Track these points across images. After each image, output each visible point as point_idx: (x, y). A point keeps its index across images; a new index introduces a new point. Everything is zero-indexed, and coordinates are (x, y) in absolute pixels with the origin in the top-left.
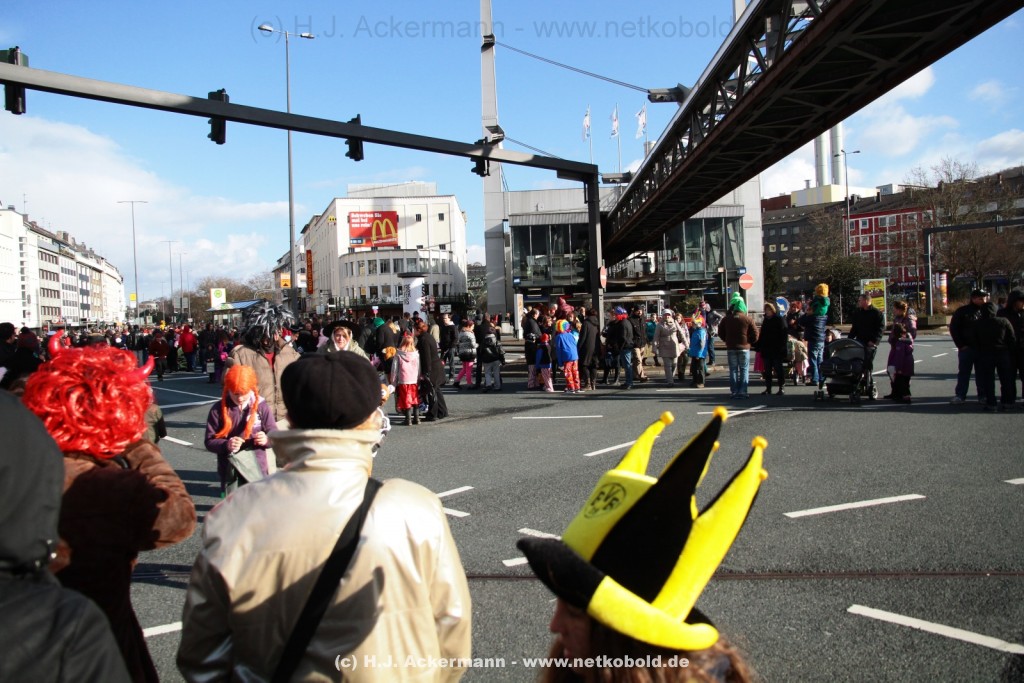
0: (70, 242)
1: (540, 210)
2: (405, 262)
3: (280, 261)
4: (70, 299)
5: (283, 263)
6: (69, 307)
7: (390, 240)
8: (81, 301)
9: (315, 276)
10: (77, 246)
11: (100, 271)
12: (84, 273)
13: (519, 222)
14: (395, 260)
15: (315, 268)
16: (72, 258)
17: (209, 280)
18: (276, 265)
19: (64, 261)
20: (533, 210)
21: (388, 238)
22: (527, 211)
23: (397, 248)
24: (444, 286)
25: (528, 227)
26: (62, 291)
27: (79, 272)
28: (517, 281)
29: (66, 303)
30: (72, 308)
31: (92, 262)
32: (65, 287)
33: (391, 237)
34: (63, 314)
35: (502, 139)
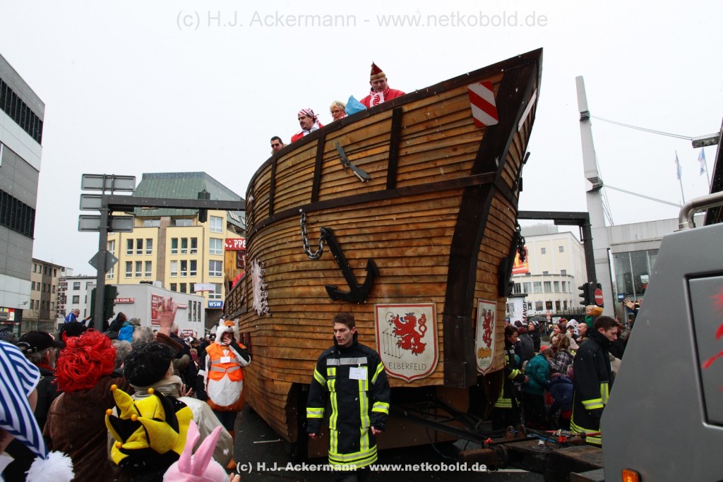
1: (640, 239)
2: (532, 285)
7: (521, 269)
13: (621, 249)
14: (524, 283)
20: (633, 239)
21: (520, 267)
22: (628, 241)
23: (528, 274)
24: (565, 302)
25: (628, 252)
28: (621, 297)
33: (523, 266)
35: (602, 187)
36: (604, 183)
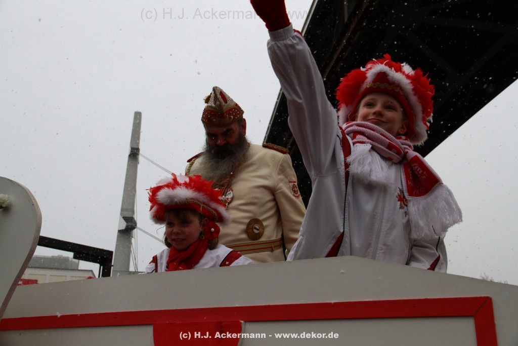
35: (134, 228)
36: (138, 225)
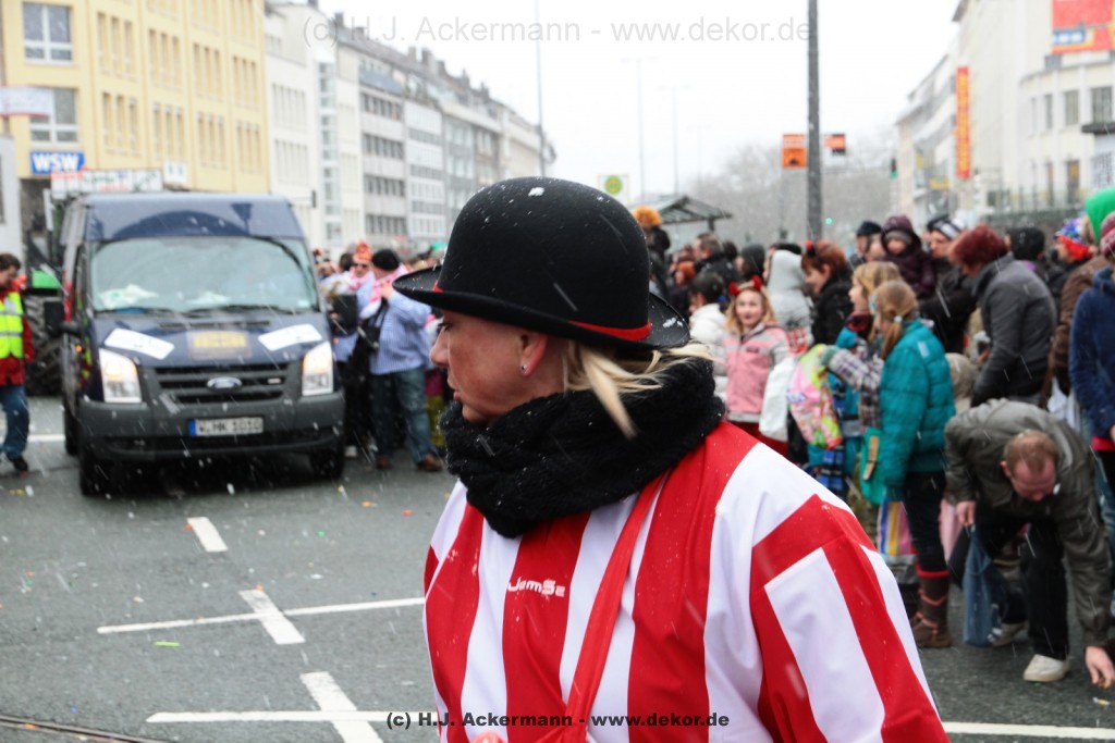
0: (434, 69)
3: (912, 96)
4: (429, 198)
5: (918, 102)
6: (425, 216)
8: (451, 204)
9: (976, 135)
10: (450, 78)
11: (496, 137)
12: (459, 141)
15: (977, 114)
16: (435, 105)
17: (749, 150)
18: (903, 107)
19: (415, 115)
26: (411, 180)
27: (449, 137)
29: (417, 207)
30: (432, 217)
31: (479, 116)
32: (419, 171)
34: (414, 232)
